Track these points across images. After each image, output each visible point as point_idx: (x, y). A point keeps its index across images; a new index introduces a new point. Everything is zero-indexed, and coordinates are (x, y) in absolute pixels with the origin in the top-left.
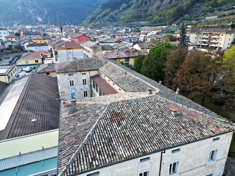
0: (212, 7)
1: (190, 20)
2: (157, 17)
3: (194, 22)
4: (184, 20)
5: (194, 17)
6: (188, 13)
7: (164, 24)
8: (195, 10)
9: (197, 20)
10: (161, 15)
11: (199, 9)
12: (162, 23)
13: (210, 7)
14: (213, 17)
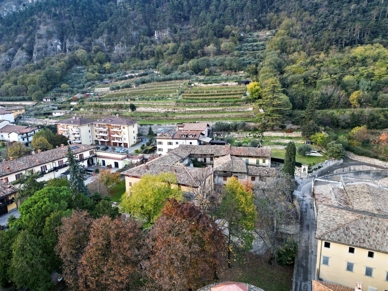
0: (99, 72)
1: (72, 92)
2: (10, 84)
3: (78, 96)
4: (62, 92)
5: (77, 88)
6: (66, 81)
7: (26, 97)
8: (75, 76)
9: (83, 93)
10: (16, 81)
11: (81, 74)
12: (23, 95)
13: (97, 73)
14: (104, 88)
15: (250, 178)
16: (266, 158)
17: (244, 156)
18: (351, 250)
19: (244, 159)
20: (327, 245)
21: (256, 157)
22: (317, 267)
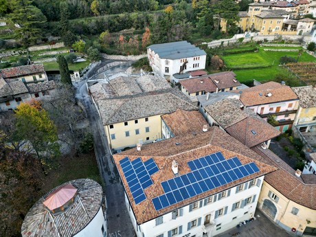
15: (33, 95)
16: (41, 73)
17: (19, 76)
18: (126, 124)
19: (20, 79)
20: (112, 127)
21: (31, 74)
22: (109, 143)
